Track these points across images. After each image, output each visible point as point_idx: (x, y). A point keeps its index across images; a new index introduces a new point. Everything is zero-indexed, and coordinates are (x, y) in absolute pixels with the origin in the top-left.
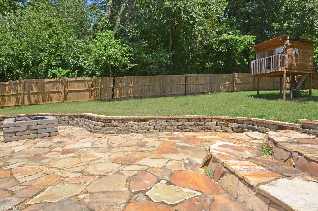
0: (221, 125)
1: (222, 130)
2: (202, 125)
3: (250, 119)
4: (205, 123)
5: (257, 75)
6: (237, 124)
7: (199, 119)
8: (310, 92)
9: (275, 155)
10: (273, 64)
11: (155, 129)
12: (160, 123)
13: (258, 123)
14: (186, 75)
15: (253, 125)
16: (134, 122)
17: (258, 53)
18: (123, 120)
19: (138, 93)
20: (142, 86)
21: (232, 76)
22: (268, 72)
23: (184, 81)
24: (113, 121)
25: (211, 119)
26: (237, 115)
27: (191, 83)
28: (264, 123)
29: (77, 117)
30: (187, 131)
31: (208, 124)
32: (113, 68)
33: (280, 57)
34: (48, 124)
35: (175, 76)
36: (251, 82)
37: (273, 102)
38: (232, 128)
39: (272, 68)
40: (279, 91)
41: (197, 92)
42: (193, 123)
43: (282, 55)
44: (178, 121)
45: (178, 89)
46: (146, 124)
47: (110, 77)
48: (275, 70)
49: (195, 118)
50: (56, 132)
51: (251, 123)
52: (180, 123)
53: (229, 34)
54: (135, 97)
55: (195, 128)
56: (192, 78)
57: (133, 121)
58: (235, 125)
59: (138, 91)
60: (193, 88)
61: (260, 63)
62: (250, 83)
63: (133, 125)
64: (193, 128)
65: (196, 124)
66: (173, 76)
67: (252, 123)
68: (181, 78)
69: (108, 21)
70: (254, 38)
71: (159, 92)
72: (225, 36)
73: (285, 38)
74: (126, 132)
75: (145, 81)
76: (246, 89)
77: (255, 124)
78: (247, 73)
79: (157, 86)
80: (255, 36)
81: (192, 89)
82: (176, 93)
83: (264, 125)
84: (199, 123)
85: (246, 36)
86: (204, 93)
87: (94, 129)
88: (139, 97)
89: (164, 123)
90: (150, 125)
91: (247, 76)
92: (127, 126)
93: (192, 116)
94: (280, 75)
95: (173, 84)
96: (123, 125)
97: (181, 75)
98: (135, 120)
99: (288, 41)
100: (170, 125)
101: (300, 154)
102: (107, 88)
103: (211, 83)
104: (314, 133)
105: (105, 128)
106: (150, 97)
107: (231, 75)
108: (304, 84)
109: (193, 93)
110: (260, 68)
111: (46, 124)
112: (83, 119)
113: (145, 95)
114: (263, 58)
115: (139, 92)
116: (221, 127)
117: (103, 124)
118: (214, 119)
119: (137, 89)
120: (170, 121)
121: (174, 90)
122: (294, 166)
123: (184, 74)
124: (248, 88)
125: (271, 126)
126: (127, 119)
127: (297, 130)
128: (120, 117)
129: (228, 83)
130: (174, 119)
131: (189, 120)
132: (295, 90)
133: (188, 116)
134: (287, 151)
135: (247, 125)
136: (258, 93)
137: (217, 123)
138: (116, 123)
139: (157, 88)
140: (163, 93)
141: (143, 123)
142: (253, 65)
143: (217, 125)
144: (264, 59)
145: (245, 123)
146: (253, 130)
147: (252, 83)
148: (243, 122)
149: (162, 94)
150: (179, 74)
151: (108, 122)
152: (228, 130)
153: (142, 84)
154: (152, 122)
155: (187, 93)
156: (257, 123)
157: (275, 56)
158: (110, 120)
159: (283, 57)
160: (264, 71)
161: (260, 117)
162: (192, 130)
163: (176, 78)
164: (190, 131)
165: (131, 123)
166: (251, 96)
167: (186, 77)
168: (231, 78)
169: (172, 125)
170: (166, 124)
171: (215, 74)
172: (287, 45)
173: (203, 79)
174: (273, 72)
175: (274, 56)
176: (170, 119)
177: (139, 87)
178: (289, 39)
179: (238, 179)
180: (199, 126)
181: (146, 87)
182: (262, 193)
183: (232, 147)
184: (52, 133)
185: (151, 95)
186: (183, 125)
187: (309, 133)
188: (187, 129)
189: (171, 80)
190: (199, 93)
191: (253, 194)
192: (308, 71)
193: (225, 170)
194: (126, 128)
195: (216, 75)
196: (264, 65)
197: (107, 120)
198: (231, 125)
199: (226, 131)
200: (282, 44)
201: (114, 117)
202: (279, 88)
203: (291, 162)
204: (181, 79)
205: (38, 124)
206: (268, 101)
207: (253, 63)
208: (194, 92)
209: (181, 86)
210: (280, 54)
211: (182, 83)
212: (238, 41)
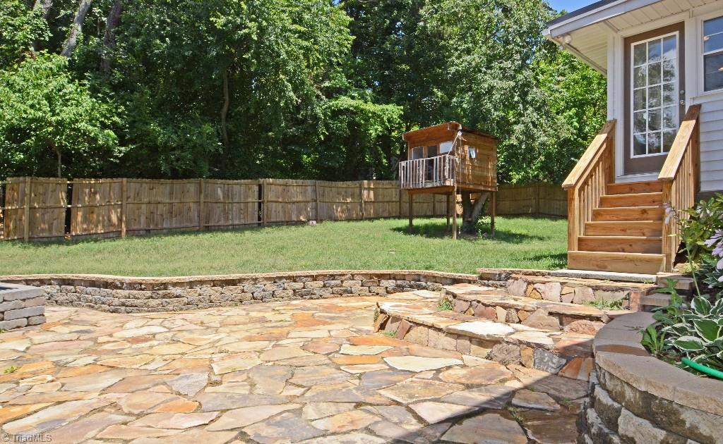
0: (369, 284)
1: (370, 292)
2: (337, 286)
3: (414, 272)
4: (342, 282)
5: (408, 190)
6: (394, 281)
7: (333, 277)
8: (493, 223)
9: (455, 308)
10: (436, 172)
11: (254, 298)
12: (264, 287)
13: (427, 277)
14: (261, 180)
15: (419, 281)
16: (214, 286)
17: (411, 148)
18: (191, 284)
19: (140, 223)
20: (149, 203)
21: (358, 185)
22: (429, 185)
23: (256, 194)
24: (170, 287)
25: (353, 275)
26: (391, 266)
27: (272, 199)
28: (435, 277)
29: (50, 284)
30: (312, 298)
31: (347, 284)
32: (67, 156)
33: (447, 161)
34: (24, 300)
35: (236, 181)
36: (394, 199)
37: (437, 241)
38: (387, 288)
39: (436, 179)
40: (444, 220)
41: (287, 219)
42: (322, 283)
43: (452, 157)
44: (295, 281)
45: (242, 212)
46: (236, 289)
47: (60, 180)
48: (440, 183)
49: (325, 276)
50: (40, 315)
51: (416, 277)
52: (298, 285)
53: (353, 98)
54: (132, 233)
55: (327, 293)
56: (274, 187)
57: (212, 284)
58: (391, 284)
59: (139, 216)
60: (276, 211)
61: (414, 168)
62: (393, 202)
63: (212, 292)
64: (322, 292)
65: (327, 285)
66: (231, 182)
67: (418, 278)
68: (250, 186)
69: (45, 24)
70: (401, 110)
71: (196, 218)
72: (344, 102)
73: (455, 128)
74: (199, 306)
75: (160, 192)
76: (386, 214)
77: (422, 279)
78: (387, 181)
79: (192, 205)
80: (402, 107)
81: (273, 214)
82: (237, 222)
83: (435, 279)
84: (333, 282)
85: (384, 106)
86: (299, 223)
87: (123, 305)
88: (141, 232)
89: (270, 287)
90: (243, 291)
91: (388, 187)
92: (200, 295)
93: (320, 272)
94: (448, 192)
95: (230, 201)
96: (192, 295)
97: (250, 181)
98: (215, 283)
99: (459, 134)
100: (281, 289)
101: (479, 302)
102: (51, 208)
103: (316, 201)
104: (493, 285)
105: (153, 302)
106: (172, 232)
107: (357, 183)
108: (483, 210)
109: (276, 222)
110: (415, 177)
111: (21, 300)
112: (72, 287)
113: (160, 226)
114: (421, 159)
115: (143, 219)
116: (369, 287)
117: (149, 293)
118: (357, 274)
119: (137, 211)
120: (280, 282)
121: (232, 214)
122: (473, 315)
123: (257, 178)
124: (389, 212)
125: (443, 281)
126: (201, 281)
127: (475, 282)
128: (187, 278)
129: (349, 200)
130: (289, 278)
131: (314, 278)
132: (470, 219)
133: (314, 273)
134: (467, 301)
135: (410, 282)
136: (411, 222)
137: (362, 281)
138: (178, 291)
139: (189, 209)
140: (206, 223)
141: (231, 287)
142: (404, 170)
143: (362, 286)
144: (423, 161)
145: (406, 278)
146: (420, 287)
147: (396, 202)
148: (403, 277)
149: (203, 224)
150: (244, 179)
151: (158, 290)
152: (380, 291)
153: (153, 199)
154: (247, 286)
155: (263, 223)
156: (425, 277)
157: (440, 158)
158: (165, 285)
159: (453, 160)
160: (423, 183)
161: (427, 269)
162: (321, 296)
163: (238, 186)
164: (318, 298)
165: (207, 290)
166: (399, 230)
167: (260, 186)
168: (357, 191)
169: (284, 289)
170: (274, 288)
171: (323, 180)
172: (458, 139)
173: (298, 190)
174: (437, 187)
175: (438, 157)
176: (281, 278)
177: (144, 206)
178: (461, 131)
179: (427, 329)
180: (332, 288)
181: (160, 206)
182: (451, 331)
183: (406, 306)
184: (34, 319)
185: (174, 226)
186: (304, 288)
187: (488, 286)
188: (312, 294)
189: (226, 192)
190: (289, 223)
191: (443, 335)
192: (489, 187)
193: (412, 324)
194: (199, 300)
195: (327, 183)
196: (422, 172)
197: (157, 285)
198: (385, 283)
199: (377, 294)
200: (450, 137)
201: (175, 279)
202: (446, 213)
203: (470, 312)
204: (249, 189)
205: (4, 301)
206: (428, 240)
207: (404, 167)
208: (278, 220)
209: (250, 205)
210: (447, 156)
211: (250, 200)
212: (370, 115)
